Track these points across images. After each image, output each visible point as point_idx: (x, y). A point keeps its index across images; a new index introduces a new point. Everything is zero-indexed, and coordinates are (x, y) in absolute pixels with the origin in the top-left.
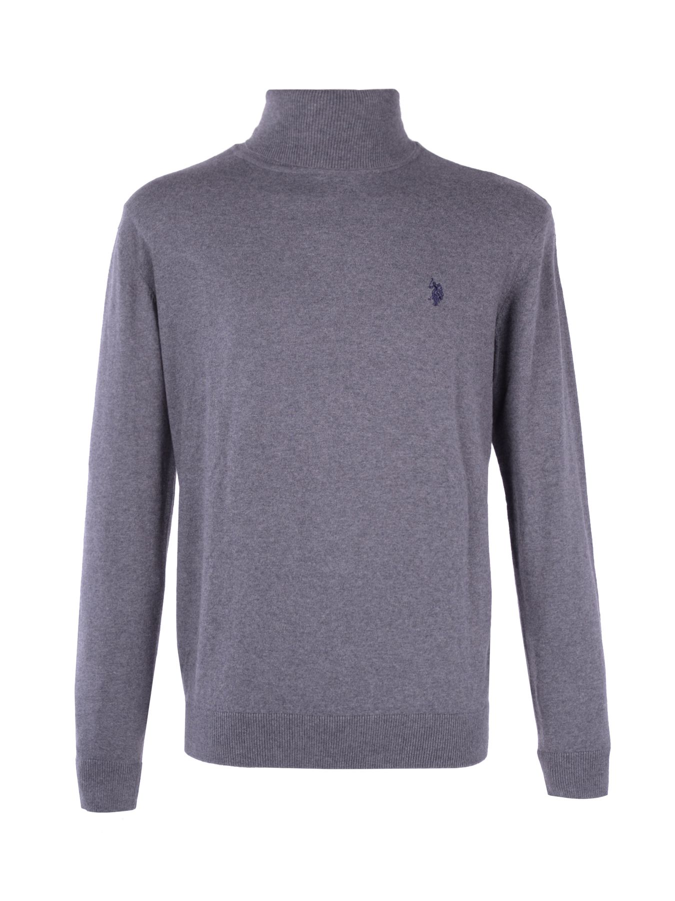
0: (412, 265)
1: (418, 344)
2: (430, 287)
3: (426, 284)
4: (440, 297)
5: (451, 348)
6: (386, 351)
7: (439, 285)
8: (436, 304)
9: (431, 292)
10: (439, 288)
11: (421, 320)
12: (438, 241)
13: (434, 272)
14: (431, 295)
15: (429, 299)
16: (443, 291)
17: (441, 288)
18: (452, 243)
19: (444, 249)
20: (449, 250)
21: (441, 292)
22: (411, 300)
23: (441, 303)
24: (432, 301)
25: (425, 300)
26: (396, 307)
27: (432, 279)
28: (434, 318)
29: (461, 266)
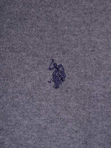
0: (31, 47)
1: (38, 132)
2: (50, 69)
3: (45, 66)
4: (62, 79)
5: (77, 132)
6: (4, 142)
7: (61, 66)
8: (57, 87)
9: (51, 74)
10: (61, 69)
11: (41, 105)
12: (59, 20)
13: (55, 53)
14: (52, 77)
15: (49, 82)
16: (65, 71)
17: (63, 68)
18: (75, 21)
19: (66, 28)
20: (72, 29)
21: (63, 72)
22: (29, 85)
23: (63, 85)
24: (53, 83)
25: (45, 83)
26: (13, 93)
27: (53, 60)
28: (55, 101)
29: (85, 44)
